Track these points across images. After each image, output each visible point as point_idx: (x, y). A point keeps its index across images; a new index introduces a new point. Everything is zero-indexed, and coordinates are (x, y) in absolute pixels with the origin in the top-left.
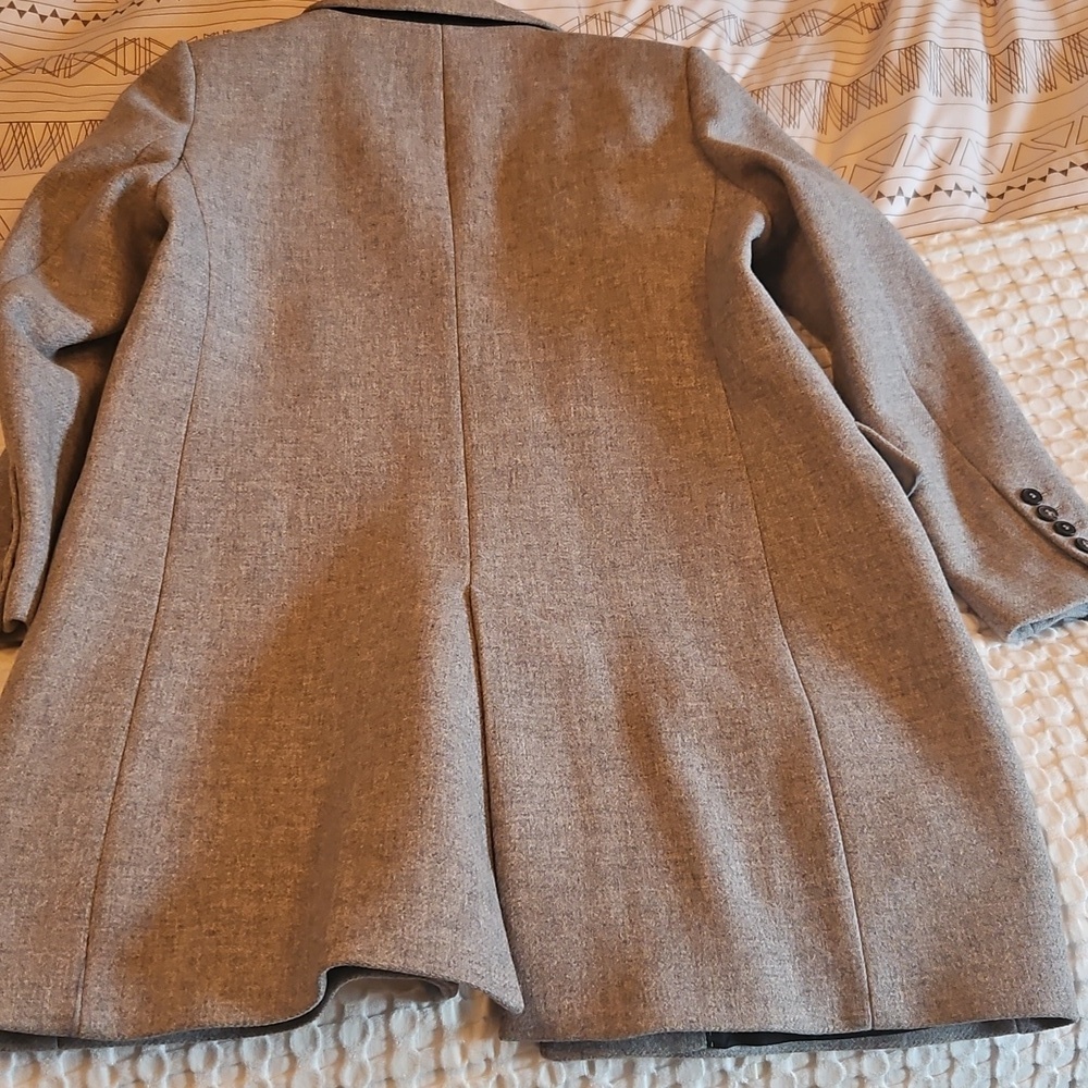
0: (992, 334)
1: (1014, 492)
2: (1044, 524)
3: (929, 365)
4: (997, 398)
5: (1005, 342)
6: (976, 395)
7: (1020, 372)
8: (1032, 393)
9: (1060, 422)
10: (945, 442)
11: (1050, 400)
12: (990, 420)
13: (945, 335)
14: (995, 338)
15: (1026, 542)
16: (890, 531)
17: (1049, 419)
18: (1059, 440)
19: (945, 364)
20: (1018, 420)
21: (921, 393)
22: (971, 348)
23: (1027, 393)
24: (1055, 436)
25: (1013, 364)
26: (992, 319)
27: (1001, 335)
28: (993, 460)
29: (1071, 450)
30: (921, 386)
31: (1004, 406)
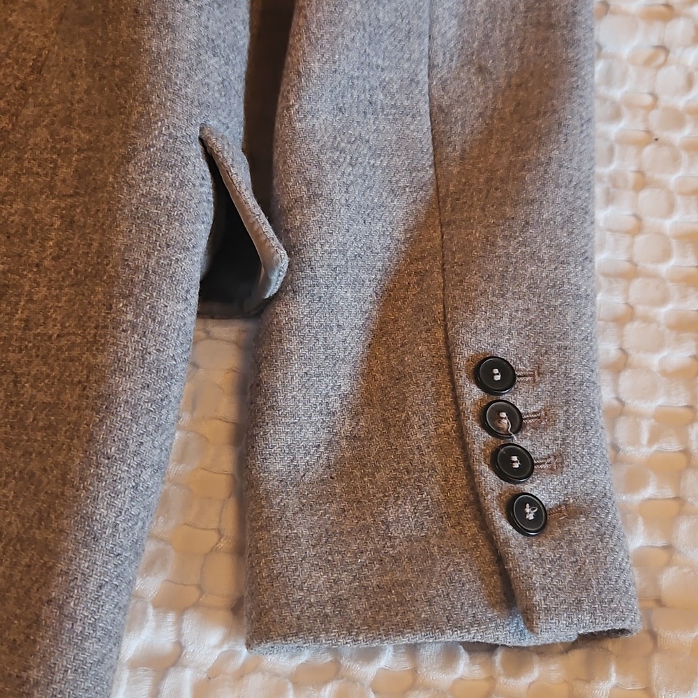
0: (649, 52)
1: (467, 353)
2: (480, 439)
3: (481, 70)
4: (554, 166)
5: (664, 72)
6: (520, 148)
7: (658, 133)
8: (657, 176)
9: (674, 242)
10: (429, 214)
11: (679, 200)
12: (515, 205)
13: (538, 24)
14: (648, 62)
15: (432, 458)
16: (91, 369)
17: (660, 233)
18: (653, 276)
19: (509, 76)
20: (569, 220)
21: (439, 114)
22: (567, 61)
23: (649, 174)
24: (650, 267)
25: (655, 116)
26: (658, 25)
27: (661, 58)
28: (475, 279)
29: (664, 301)
30: (445, 101)
31: (558, 186)
